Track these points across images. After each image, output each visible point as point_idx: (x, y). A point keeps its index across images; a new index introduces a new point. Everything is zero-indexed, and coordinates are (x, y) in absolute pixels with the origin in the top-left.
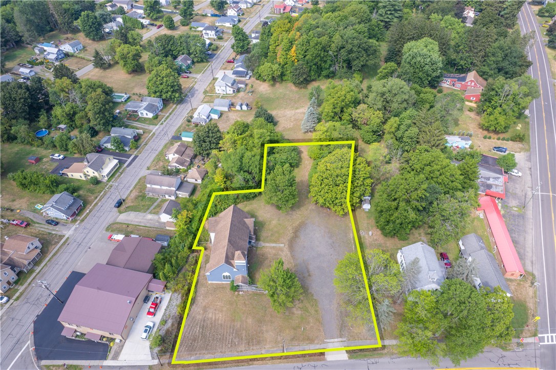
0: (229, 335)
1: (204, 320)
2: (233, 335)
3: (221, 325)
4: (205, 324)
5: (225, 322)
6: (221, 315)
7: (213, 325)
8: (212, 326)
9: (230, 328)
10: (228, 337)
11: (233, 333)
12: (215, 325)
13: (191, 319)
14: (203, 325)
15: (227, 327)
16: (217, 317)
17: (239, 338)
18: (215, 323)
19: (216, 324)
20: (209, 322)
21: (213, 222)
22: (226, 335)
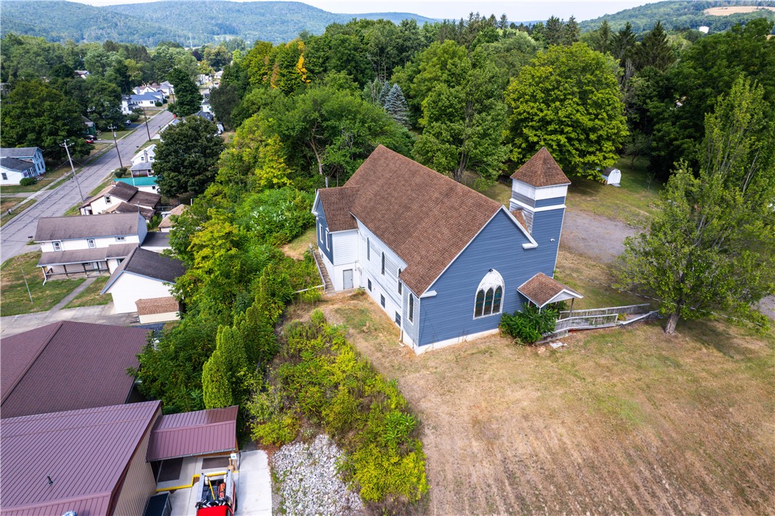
0: (653, 495)
1: (511, 476)
2: (666, 491)
3: (593, 467)
4: (525, 491)
5: (596, 450)
6: (562, 430)
7: (560, 478)
8: (558, 487)
9: (632, 462)
10: (653, 506)
11: (658, 481)
12: (568, 476)
13: (450, 496)
14: (520, 498)
15: (620, 466)
16: (554, 443)
17: (693, 491)
18: (562, 468)
19: (569, 470)
20: (533, 475)
21: (333, 199)
22: (641, 498)
